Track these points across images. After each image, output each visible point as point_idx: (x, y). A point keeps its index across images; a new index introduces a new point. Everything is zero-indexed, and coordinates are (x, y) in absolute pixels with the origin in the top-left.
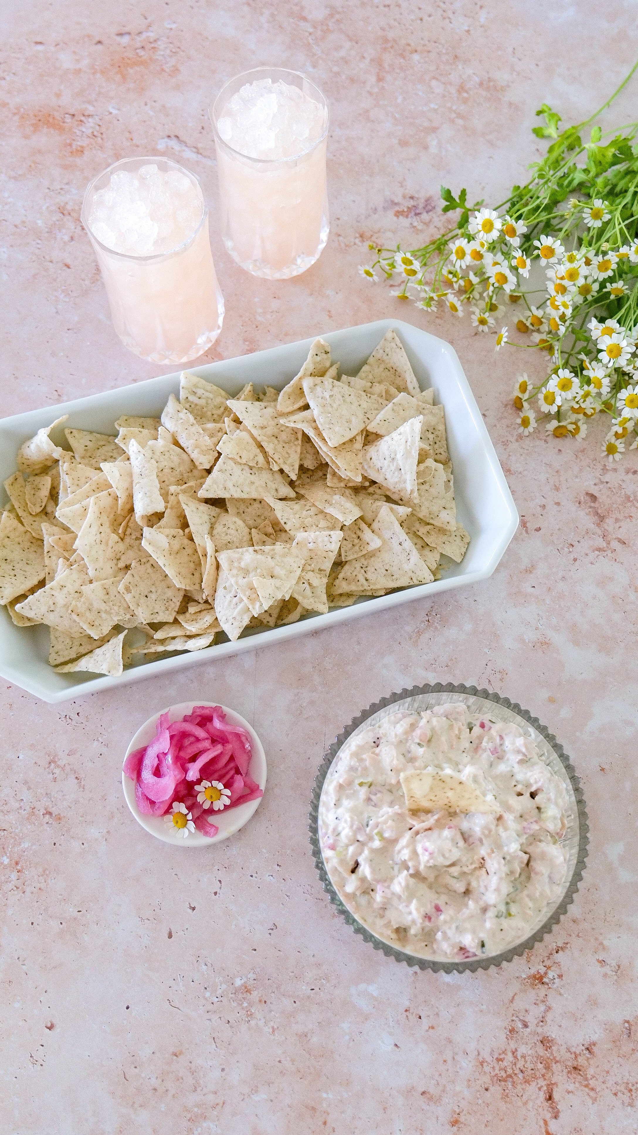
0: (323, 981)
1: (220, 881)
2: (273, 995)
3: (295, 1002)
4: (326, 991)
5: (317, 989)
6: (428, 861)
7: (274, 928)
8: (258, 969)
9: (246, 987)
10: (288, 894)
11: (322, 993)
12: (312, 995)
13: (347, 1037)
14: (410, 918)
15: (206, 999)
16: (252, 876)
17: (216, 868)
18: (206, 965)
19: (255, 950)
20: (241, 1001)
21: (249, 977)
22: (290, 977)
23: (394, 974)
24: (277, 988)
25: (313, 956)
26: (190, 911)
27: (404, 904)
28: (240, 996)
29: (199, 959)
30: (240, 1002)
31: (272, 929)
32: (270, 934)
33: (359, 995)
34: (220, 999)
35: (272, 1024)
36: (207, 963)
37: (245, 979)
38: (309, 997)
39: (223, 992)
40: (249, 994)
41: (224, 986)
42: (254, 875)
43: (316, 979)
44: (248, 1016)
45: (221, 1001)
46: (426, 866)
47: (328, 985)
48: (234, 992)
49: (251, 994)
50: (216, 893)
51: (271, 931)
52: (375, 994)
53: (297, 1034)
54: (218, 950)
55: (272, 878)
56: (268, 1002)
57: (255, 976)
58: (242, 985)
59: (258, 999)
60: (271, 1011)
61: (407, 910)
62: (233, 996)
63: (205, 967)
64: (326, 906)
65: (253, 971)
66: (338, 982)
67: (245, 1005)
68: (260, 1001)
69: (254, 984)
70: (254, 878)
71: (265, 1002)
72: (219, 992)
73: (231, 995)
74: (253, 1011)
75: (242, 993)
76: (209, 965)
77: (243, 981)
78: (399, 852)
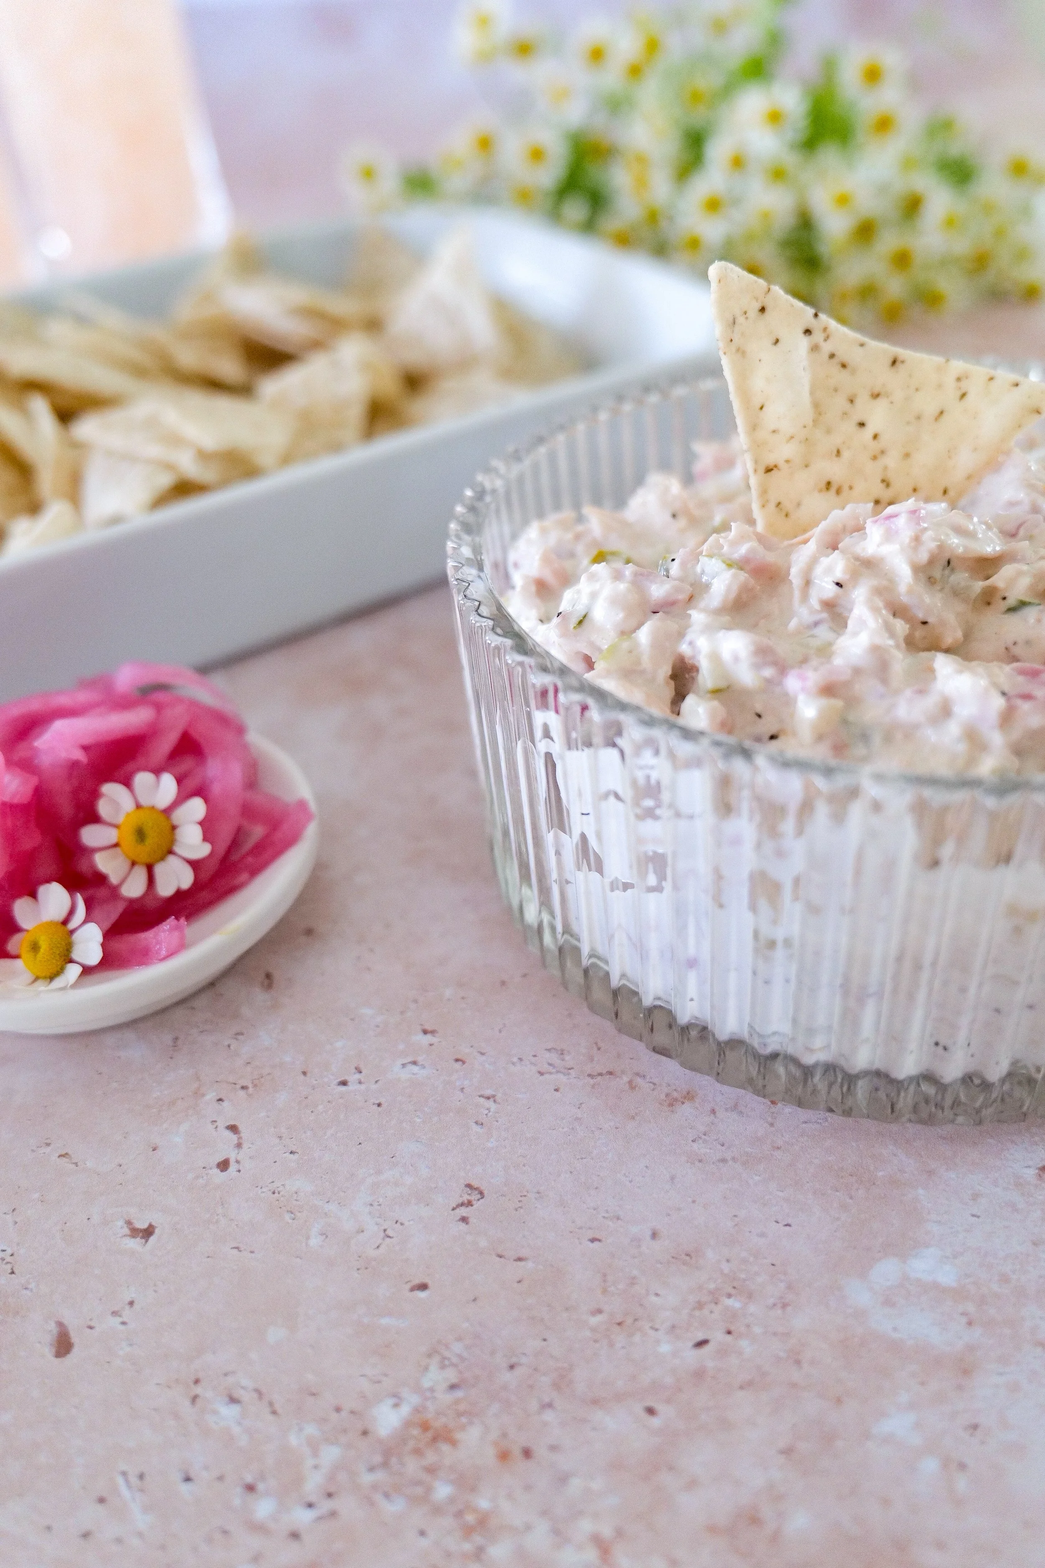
0: (730, 1302)
1: (233, 1128)
2: (549, 1416)
3: (651, 1411)
4: (757, 1330)
5: (717, 1337)
6: (917, 540)
7: (475, 1196)
8: (457, 1347)
9: (425, 1427)
10: (489, 1092)
11: (744, 1343)
12: (710, 1364)
13: (930, 1465)
14: (953, 729)
15: (259, 1528)
16: (344, 1083)
17: (211, 1096)
18: (233, 1400)
19: (423, 1287)
20: (418, 1483)
21: (426, 1383)
22: (594, 1330)
23: (975, 1197)
24: (556, 1386)
25: (654, 1235)
26: (134, 1244)
27: (908, 693)
28: (412, 1467)
29: (198, 1390)
30: (419, 1490)
31: (469, 1204)
32: (464, 1220)
33: (888, 1302)
34: (326, 1506)
35: (586, 1526)
36: (239, 1393)
37: (412, 1400)
38: (699, 1374)
39: (331, 1477)
40: (445, 1448)
41: (331, 1454)
42: (353, 1078)
43: (700, 1306)
44: (468, 1531)
45: (333, 1514)
46: (917, 569)
47: (752, 1308)
48: (378, 1459)
49: (453, 1443)
50: (224, 1165)
51: (463, 1211)
52: (947, 1277)
53: (712, 1529)
54: (275, 1334)
55: (415, 1069)
56: (541, 1451)
57: (451, 1375)
58: (408, 1424)
59: (490, 1453)
60: (563, 1479)
61: (930, 702)
62: (380, 1476)
63: (229, 1412)
64: (632, 1086)
65: (436, 1360)
66: (789, 1287)
67: (443, 1491)
68: (504, 1456)
69: (457, 1402)
70: (351, 1087)
71: (527, 1453)
72: (313, 1483)
73: (367, 1479)
74: (484, 1504)
75: (418, 1452)
76: (246, 1396)
77: (405, 1410)
78: (808, 583)
